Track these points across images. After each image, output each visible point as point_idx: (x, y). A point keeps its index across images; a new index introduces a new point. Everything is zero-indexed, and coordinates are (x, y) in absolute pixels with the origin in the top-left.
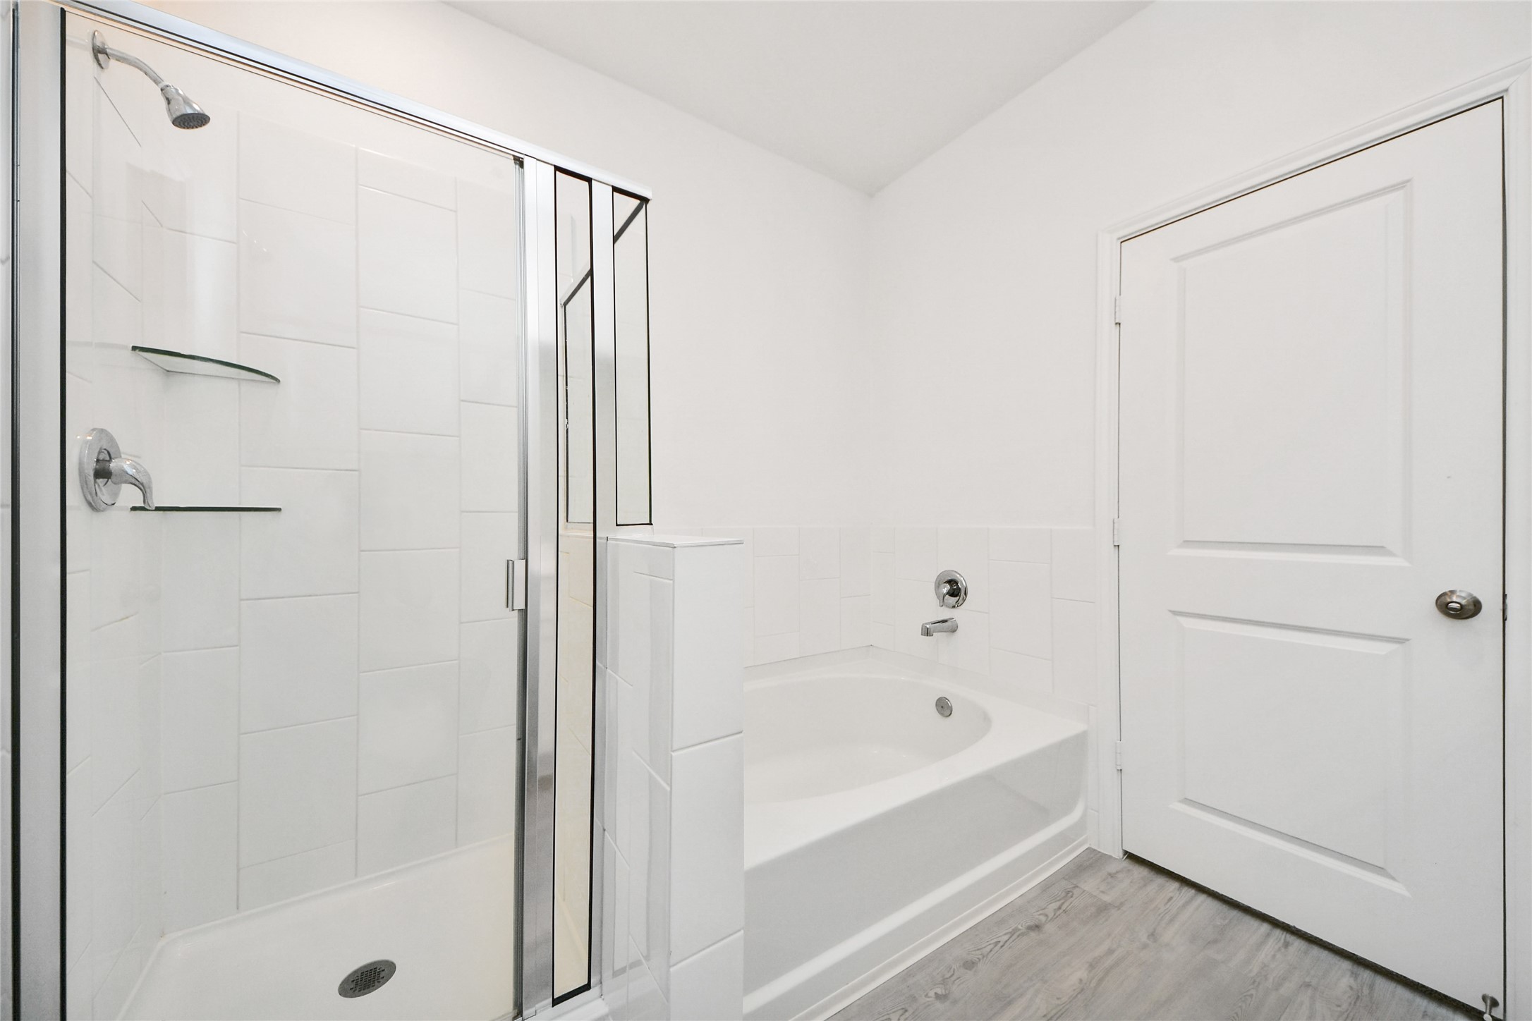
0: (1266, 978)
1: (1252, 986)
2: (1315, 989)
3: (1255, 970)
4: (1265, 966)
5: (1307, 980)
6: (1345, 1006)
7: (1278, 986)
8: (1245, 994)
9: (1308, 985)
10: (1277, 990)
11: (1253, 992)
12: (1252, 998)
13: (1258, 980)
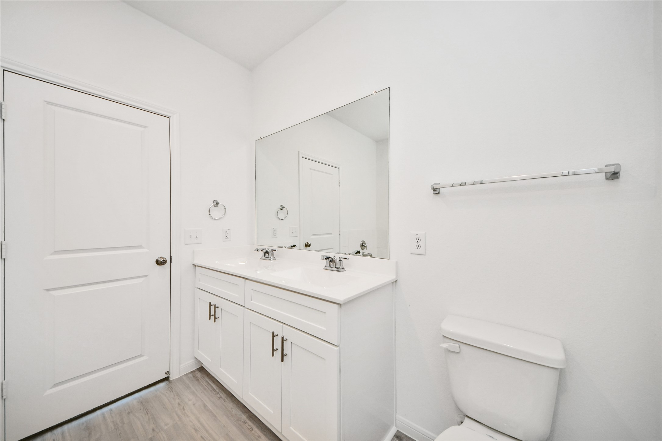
0: (117, 424)
1: (117, 431)
2: (132, 412)
3: (112, 426)
4: (113, 422)
5: (127, 412)
6: (142, 408)
7: (123, 423)
8: (118, 435)
9: (129, 413)
10: (124, 424)
11: (119, 432)
12: (121, 433)
13: (116, 427)
